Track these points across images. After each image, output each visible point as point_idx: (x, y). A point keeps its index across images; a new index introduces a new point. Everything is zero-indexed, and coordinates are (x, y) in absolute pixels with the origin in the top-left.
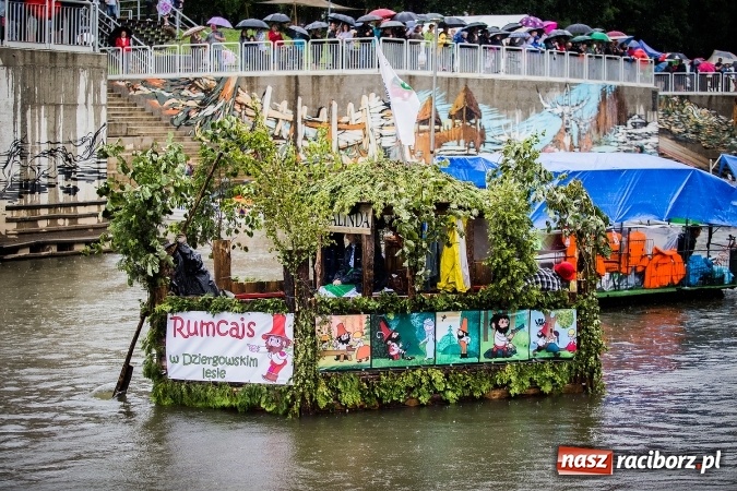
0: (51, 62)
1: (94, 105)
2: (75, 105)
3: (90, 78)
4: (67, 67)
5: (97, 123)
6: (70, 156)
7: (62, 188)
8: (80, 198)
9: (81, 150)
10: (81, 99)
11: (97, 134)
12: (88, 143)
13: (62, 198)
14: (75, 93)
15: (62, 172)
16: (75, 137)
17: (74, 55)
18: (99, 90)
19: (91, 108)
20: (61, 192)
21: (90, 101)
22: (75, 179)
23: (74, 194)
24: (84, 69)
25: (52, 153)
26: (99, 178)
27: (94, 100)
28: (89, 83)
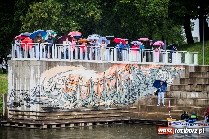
0: (23, 64)
1: (36, 78)
2: (30, 78)
3: (34, 69)
4: (27, 66)
5: (36, 84)
6: (28, 95)
7: (25, 105)
8: (31, 109)
9: (31, 93)
10: (32, 76)
11: (36, 88)
12: (33, 91)
13: (26, 109)
14: (30, 74)
15: (26, 100)
16: (30, 89)
17: (30, 62)
18: (37, 73)
19: (35, 79)
20: (25, 107)
21: (34, 77)
22: (29, 103)
23: (29, 108)
24: (32, 66)
25: (22, 94)
26: (37, 103)
27: (36, 77)
28: (34, 71)
